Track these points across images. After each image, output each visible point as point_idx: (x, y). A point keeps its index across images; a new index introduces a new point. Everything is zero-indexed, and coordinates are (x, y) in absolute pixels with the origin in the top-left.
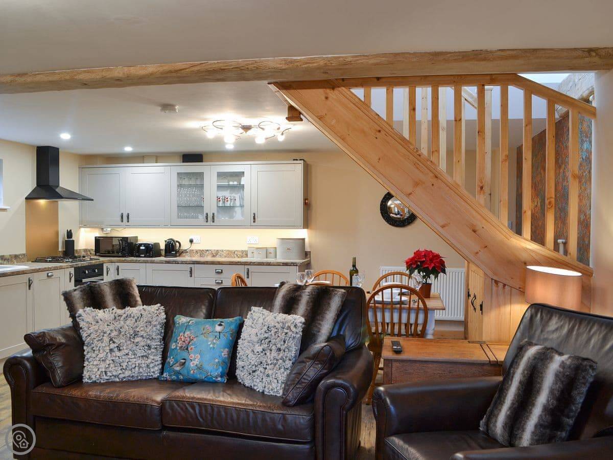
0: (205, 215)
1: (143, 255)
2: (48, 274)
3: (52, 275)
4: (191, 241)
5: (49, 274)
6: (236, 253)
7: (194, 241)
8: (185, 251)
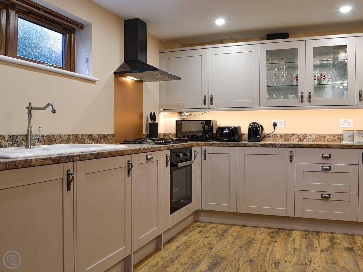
0: (300, 94)
1: (227, 139)
2: (147, 156)
3: (152, 158)
4: (275, 125)
5: (149, 157)
6: (327, 137)
7: (278, 125)
8: (268, 136)
